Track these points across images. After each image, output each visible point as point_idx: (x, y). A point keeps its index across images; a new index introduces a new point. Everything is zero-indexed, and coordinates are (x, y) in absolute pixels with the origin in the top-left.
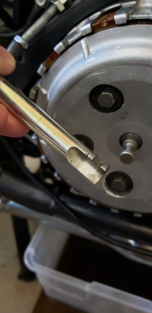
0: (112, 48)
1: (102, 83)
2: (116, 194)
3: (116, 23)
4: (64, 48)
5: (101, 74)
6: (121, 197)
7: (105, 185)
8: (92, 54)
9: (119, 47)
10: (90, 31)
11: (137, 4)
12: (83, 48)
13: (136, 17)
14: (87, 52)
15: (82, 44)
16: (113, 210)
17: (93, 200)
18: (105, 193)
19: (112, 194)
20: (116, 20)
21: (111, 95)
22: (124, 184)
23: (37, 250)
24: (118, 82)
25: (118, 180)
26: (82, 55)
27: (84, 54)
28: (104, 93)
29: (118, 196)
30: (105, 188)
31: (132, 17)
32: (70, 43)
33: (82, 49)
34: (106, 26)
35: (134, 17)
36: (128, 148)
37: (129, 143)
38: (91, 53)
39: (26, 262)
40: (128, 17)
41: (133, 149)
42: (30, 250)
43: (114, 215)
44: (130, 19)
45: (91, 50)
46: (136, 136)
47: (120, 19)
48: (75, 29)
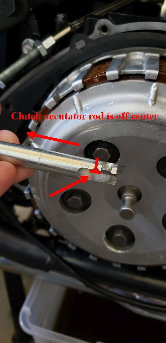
0: (106, 104)
1: (96, 139)
2: (118, 250)
3: (108, 79)
4: (55, 104)
5: (95, 130)
6: (123, 252)
7: (105, 240)
8: (86, 110)
9: (112, 103)
10: (82, 87)
11: (128, 57)
12: (76, 104)
13: (127, 72)
14: (80, 108)
15: (74, 100)
16: (115, 265)
17: (93, 255)
18: (106, 248)
19: (113, 249)
20: (108, 76)
21: (106, 150)
22: (126, 239)
23: (32, 310)
24: (113, 138)
25: (118, 235)
26: (75, 110)
27: (77, 110)
28: (98, 149)
29: (119, 252)
30: (105, 243)
31: (124, 72)
32: (61, 97)
33: (74, 105)
34: (97, 82)
35: (125, 72)
36: (127, 203)
37: (128, 197)
38: (84, 109)
39: (21, 323)
40: (120, 72)
41: (132, 203)
42: (26, 309)
43: (116, 269)
44: (122, 74)
45: (84, 106)
46: (135, 188)
47: (112, 75)
48: (65, 80)
